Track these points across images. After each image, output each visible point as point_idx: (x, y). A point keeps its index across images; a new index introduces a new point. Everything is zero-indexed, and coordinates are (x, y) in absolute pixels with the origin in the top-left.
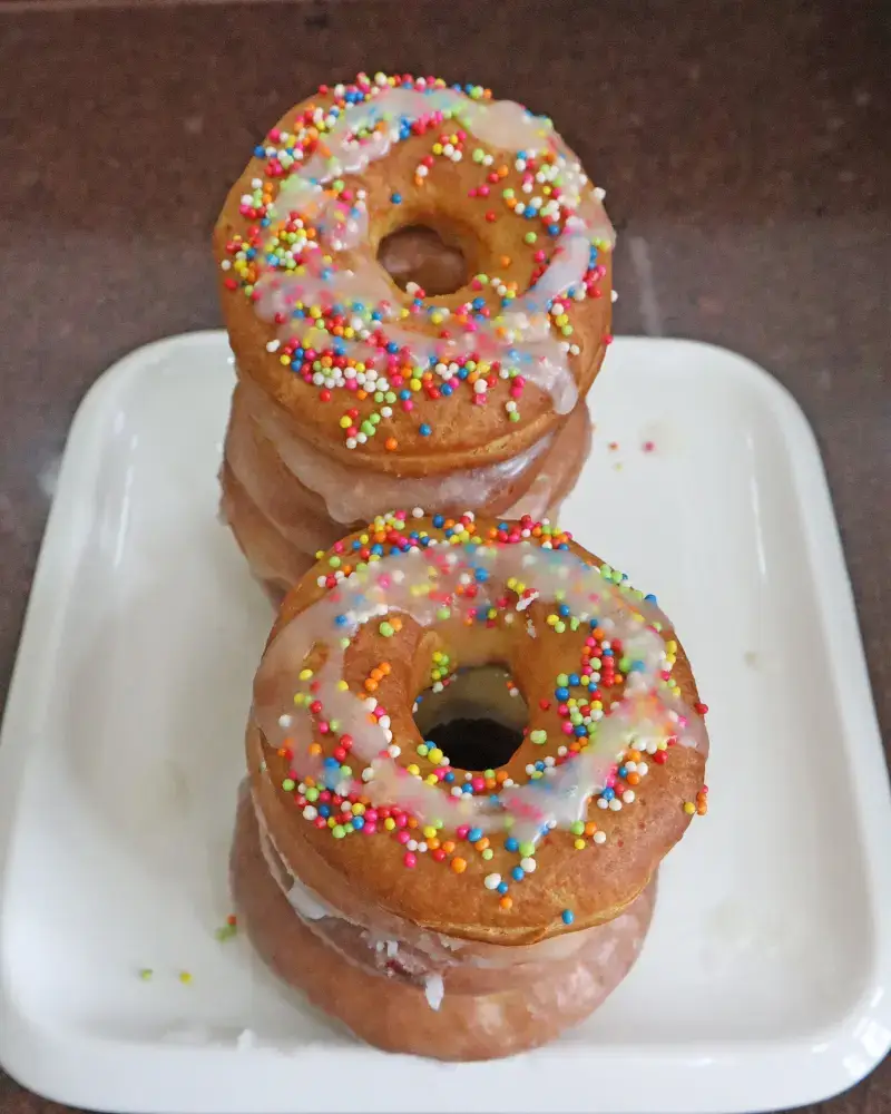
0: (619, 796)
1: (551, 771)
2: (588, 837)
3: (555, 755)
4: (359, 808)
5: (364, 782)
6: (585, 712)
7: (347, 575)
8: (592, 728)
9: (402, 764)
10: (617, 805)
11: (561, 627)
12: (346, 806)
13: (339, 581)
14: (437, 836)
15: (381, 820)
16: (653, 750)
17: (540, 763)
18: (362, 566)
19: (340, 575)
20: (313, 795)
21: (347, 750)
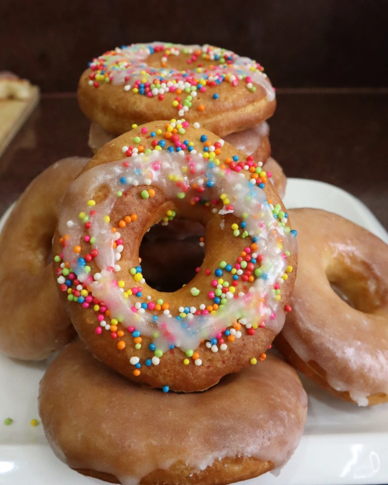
0: (219, 345)
1: (191, 316)
2: (192, 360)
3: (198, 307)
4: (85, 292)
5: (94, 280)
6: (224, 291)
7: (139, 152)
8: (224, 301)
9: (117, 277)
10: (215, 349)
11: (237, 233)
12: (79, 287)
13: (133, 155)
14: (117, 325)
15: (92, 304)
16: (249, 326)
17: (187, 309)
18: (149, 151)
19: (136, 150)
20: (66, 272)
21: (94, 256)
